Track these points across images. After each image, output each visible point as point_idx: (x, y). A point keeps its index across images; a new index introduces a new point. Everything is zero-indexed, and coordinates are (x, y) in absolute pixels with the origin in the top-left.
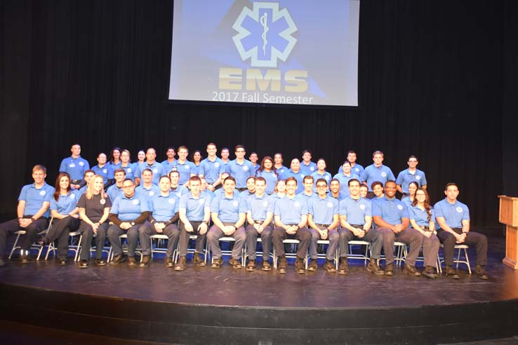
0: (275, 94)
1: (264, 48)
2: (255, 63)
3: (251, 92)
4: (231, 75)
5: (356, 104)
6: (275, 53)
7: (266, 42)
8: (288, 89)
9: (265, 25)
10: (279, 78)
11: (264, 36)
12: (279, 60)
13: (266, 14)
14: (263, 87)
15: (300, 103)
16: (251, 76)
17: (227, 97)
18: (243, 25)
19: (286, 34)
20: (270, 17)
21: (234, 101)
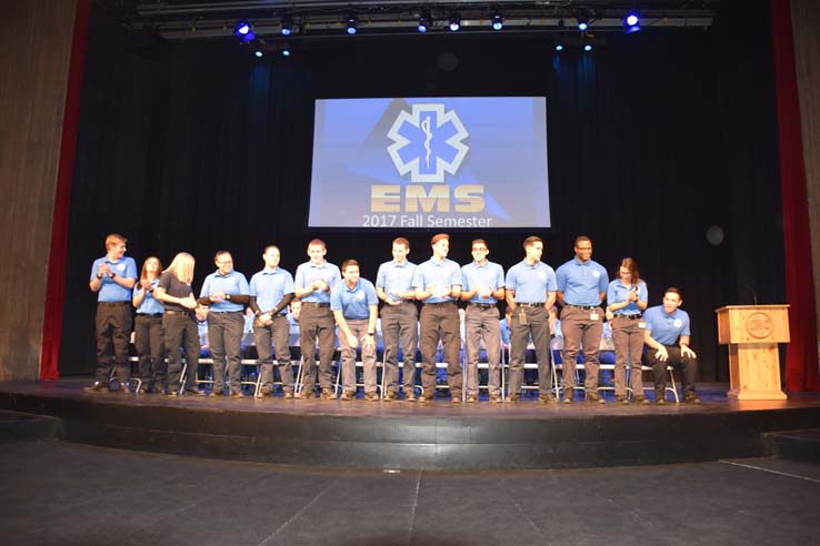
0: (444, 215)
1: (427, 158)
2: (416, 178)
3: (412, 215)
4: (386, 194)
5: (549, 225)
6: (442, 165)
7: (429, 152)
8: (459, 208)
9: (427, 131)
10: (448, 196)
11: (427, 144)
12: (446, 174)
13: (428, 118)
14: (427, 207)
15: (475, 226)
16: (411, 193)
17: (381, 221)
18: (400, 132)
19: (454, 141)
20: (433, 122)
21: (391, 226)
